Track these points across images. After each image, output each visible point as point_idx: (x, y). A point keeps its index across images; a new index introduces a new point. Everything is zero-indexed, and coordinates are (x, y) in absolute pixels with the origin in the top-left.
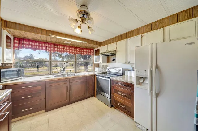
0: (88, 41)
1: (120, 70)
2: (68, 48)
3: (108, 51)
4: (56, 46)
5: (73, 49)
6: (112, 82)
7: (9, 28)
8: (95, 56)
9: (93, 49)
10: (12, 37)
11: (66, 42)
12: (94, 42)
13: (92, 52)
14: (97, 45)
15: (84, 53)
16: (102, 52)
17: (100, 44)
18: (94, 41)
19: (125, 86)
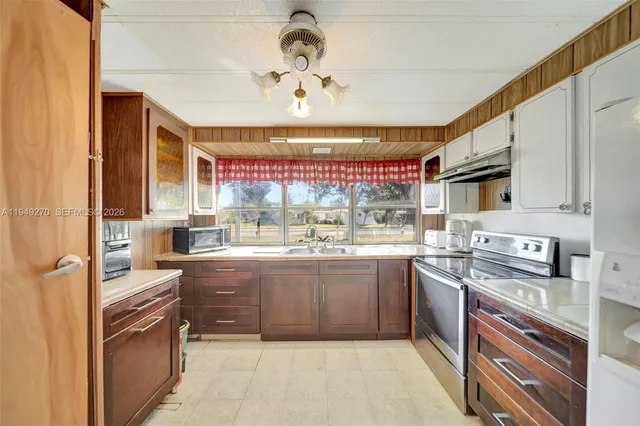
0: (385, 132)
1: (538, 249)
2: (327, 168)
3: (476, 158)
4: (295, 167)
5: (343, 168)
6: (473, 301)
7: (203, 140)
8: (424, 187)
9: (416, 161)
10: (213, 160)
11: (316, 151)
12: (412, 132)
13: (412, 171)
14: (428, 141)
15: (381, 177)
16: (448, 166)
17: (442, 134)
18: (409, 129)
19: (533, 335)
